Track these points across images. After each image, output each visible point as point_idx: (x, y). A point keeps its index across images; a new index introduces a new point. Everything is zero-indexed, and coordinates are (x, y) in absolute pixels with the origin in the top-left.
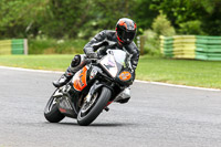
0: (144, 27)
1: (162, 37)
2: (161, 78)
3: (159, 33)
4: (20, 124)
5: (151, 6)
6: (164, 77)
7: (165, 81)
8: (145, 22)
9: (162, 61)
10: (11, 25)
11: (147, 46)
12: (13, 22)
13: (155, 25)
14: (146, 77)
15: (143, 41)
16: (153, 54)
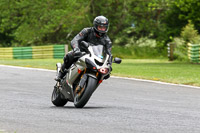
0: (173, 35)
1: (189, 44)
2: (189, 81)
3: (188, 41)
4: (61, 121)
5: (180, 16)
6: (192, 80)
7: (192, 84)
8: (175, 31)
9: (190, 66)
10: (52, 31)
11: (176, 52)
12: (54, 28)
13: (183, 33)
14: (175, 80)
15: (172, 47)
16: (181, 59)
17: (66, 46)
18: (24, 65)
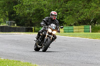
17: (90, 26)
18: (69, 35)
